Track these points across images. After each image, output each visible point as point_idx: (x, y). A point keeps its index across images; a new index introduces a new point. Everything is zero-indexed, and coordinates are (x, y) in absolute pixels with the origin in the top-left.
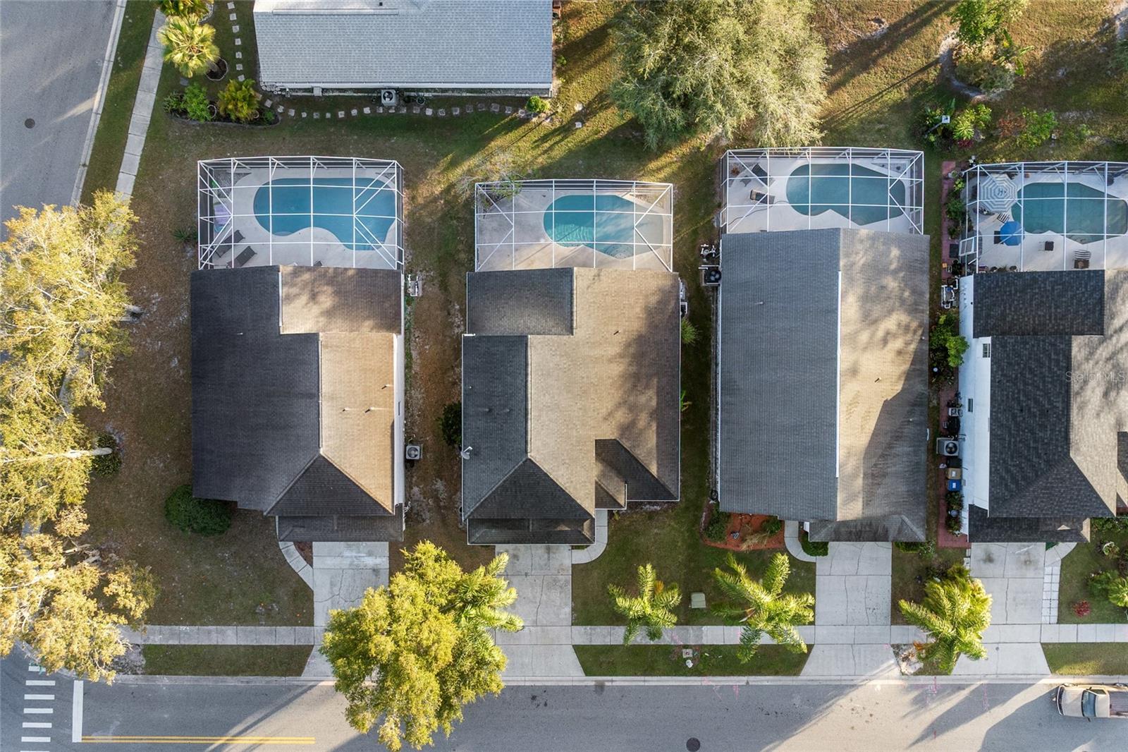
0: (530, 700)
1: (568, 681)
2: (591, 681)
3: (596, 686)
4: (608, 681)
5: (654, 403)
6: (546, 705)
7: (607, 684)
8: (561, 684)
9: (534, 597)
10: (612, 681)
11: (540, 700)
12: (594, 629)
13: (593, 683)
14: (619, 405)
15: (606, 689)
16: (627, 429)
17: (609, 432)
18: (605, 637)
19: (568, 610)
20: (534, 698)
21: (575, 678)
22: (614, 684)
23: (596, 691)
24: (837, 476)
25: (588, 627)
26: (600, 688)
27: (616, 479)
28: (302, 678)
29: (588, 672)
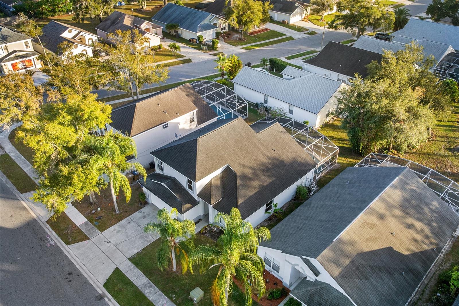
0: (67, 273)
1: (93, 281)
2: (101, 290)
3: (100, 295)
4: (108, 298)
5: (265, 184)
6: (70, 281)
7: (106, 299)
8: (89, 279)
9: (130, 236)
10: (110, 300)
11: (70, 277)
12: (134, 269)
13: (100, 292)
14: (250, 168)
15: (102, 300)
16: (244, 177)
17: (237, 169)
18: (134, 276)
19: (135, 251)
20: (70, 274)
21: (97, 282)
22: (109, 302)
23: (97, 297)
24: (334, 240)
25: (133, 266)
26: (101, 297)
27: (220, 192)
28: (21, 195)
29: (106, 285)
